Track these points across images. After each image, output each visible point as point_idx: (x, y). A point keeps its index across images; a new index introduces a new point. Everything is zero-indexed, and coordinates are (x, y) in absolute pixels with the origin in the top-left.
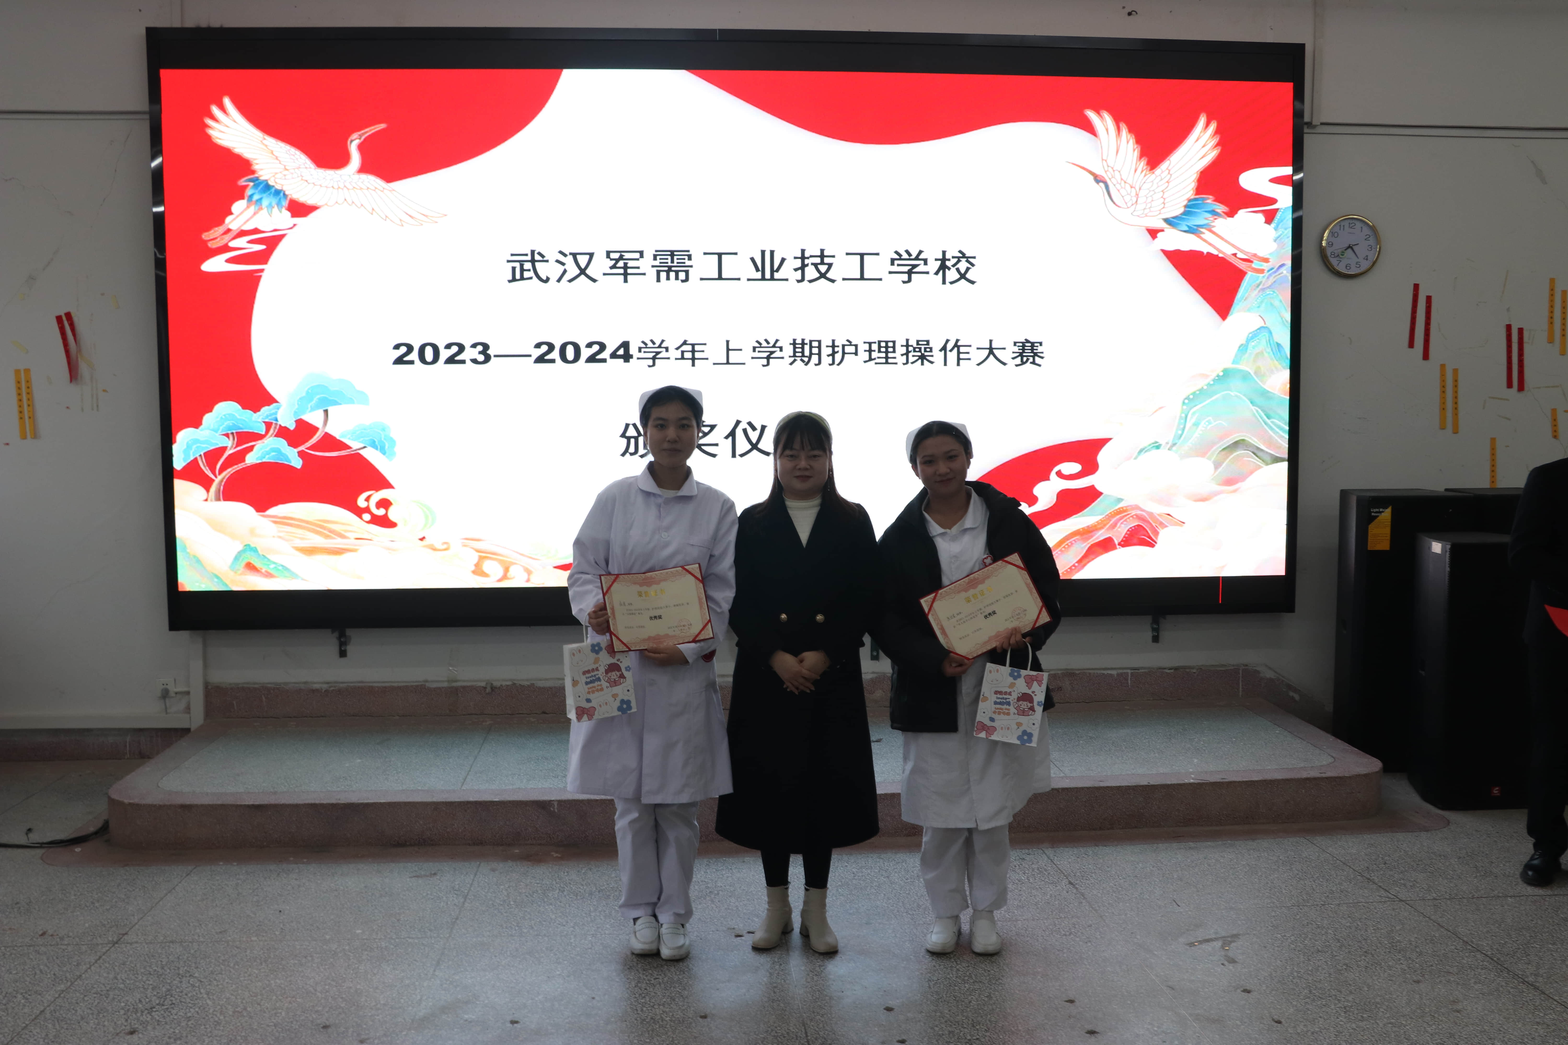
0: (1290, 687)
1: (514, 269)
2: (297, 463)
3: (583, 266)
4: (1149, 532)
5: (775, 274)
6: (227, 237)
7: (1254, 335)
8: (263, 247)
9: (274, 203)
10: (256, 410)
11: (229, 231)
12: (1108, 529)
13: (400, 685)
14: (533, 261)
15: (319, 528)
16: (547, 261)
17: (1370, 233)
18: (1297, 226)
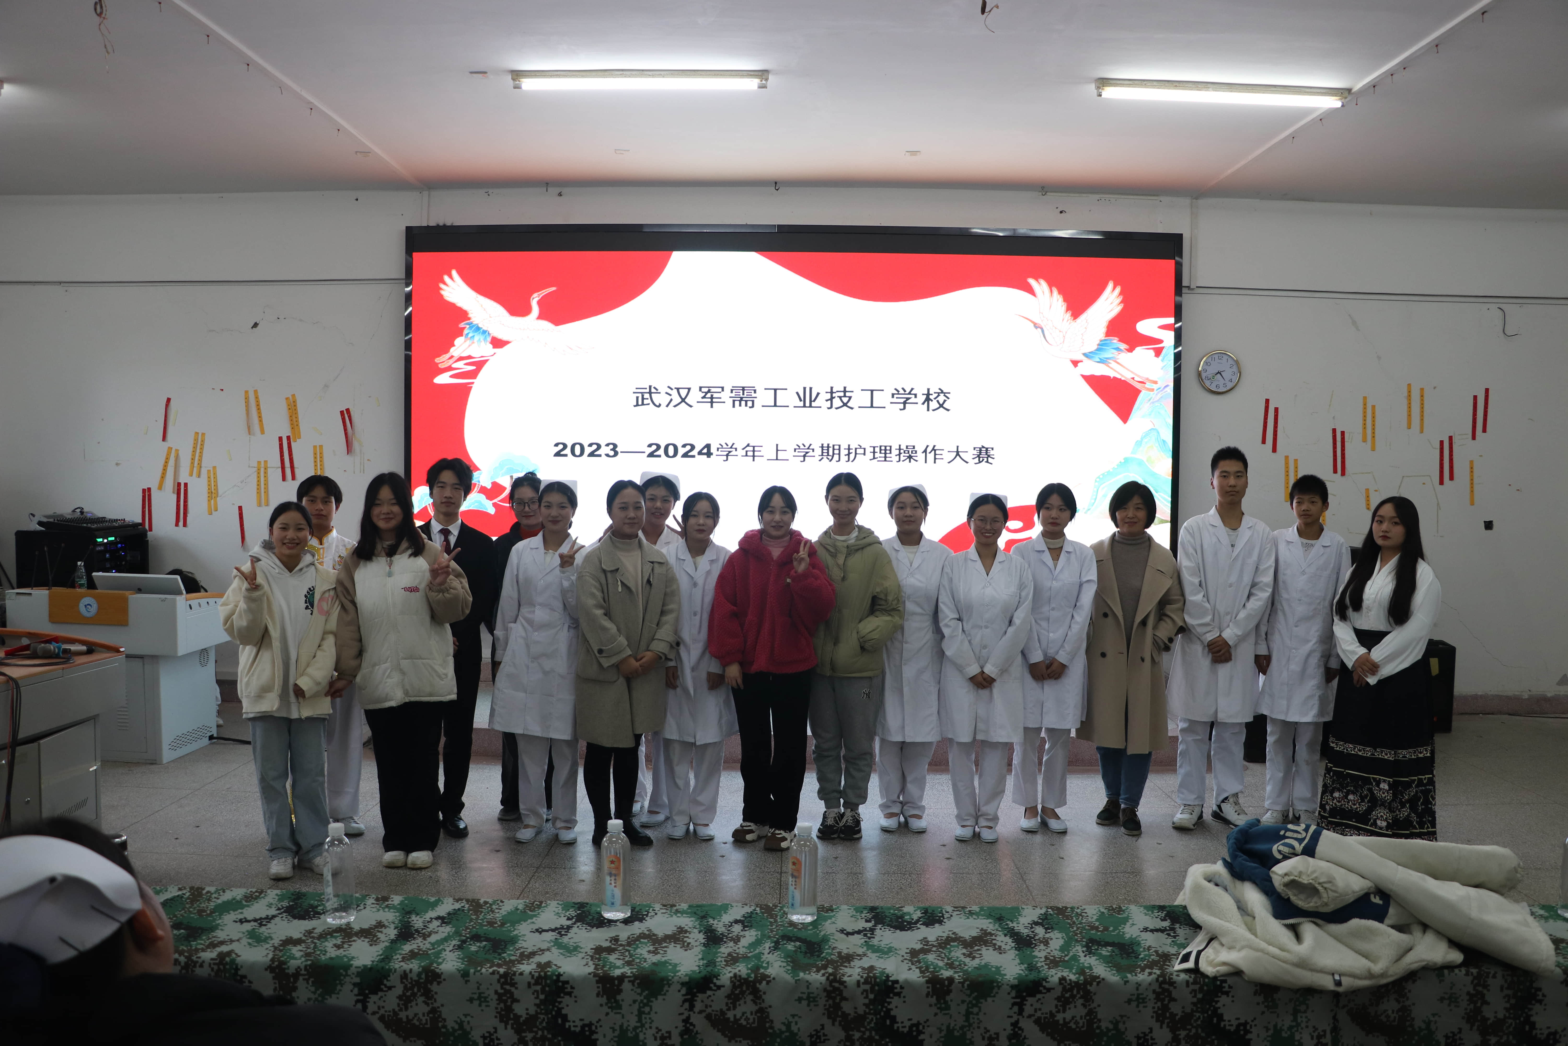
1: (638, 398)
2: (492, 511)
3: (683, 397)
5: (813, 403)
6: (451, 361)
7: (1147, 434)
8: (474, 368)
9: (482, 339)
11: (452, 357)
14: (650, 393)
16: (660, 393)
17: (1233, 363)
18: (1178, 357)
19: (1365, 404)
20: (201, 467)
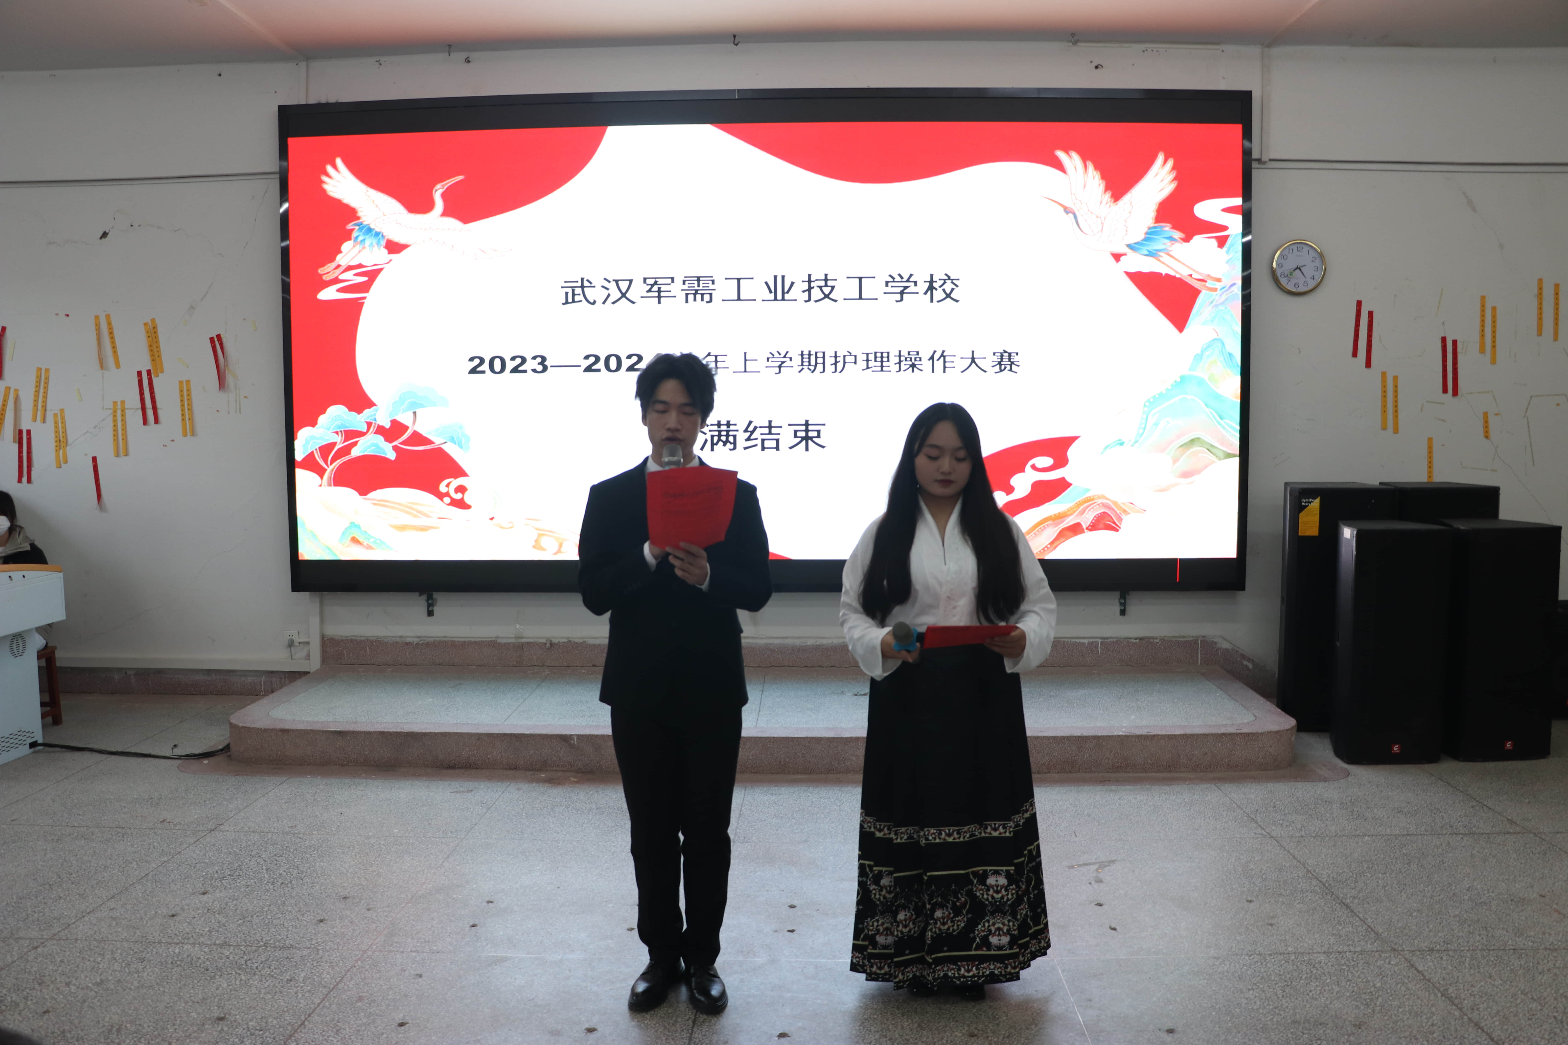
0: (1243, 657)
1: (567, 293)
2: (392, 455)
3: (624, 291)
4: (1114, 518)
5: (786, 295)
6: (338, 271)
7: (1208, 346)
8: (366, 279)
9: (374, 243)
10: (359, 412)
11: (339, 266)
12: (1077, 516)
13: (477, 640)
14: (582, 287)
15: (409, 509)
16: (594, 287)
17: (1316, 255)
18: (1247, 250)
19: (1483, 306)
20: (45, 410)
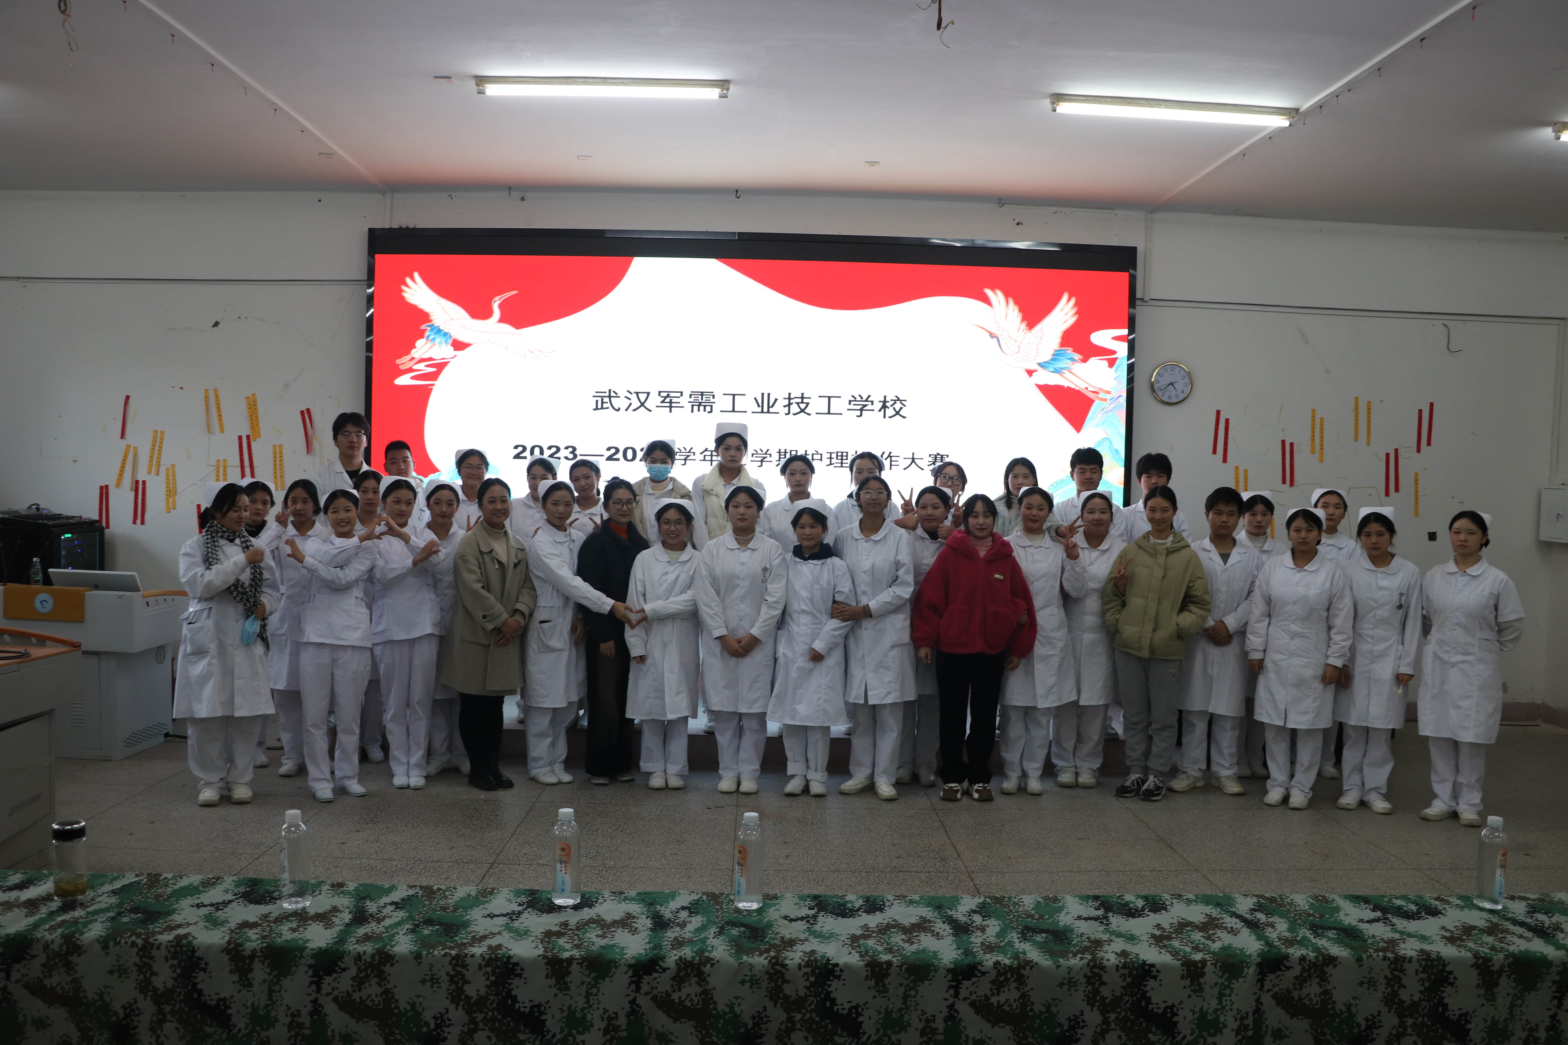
1: (597, 401)
3: (643, 401)
6: (412, 363)
8: (435, 369)
9: (443, 341)
11: (413, 358)
14: (610, 397)
16: (619, 397)
17: (1185, 374)
18: (1131, 368)
19: (1314, 417)
20: (159, 465)
